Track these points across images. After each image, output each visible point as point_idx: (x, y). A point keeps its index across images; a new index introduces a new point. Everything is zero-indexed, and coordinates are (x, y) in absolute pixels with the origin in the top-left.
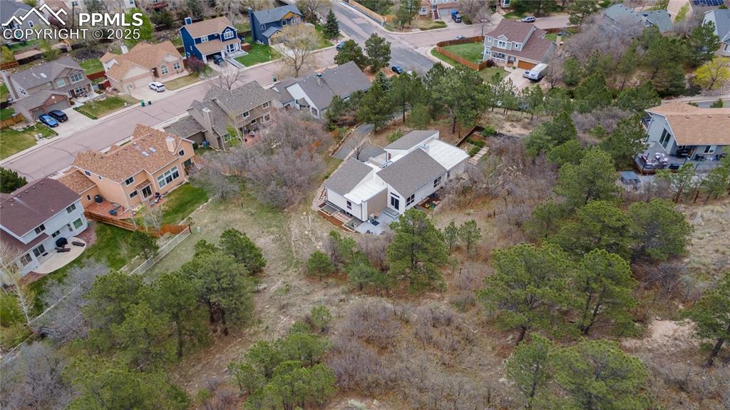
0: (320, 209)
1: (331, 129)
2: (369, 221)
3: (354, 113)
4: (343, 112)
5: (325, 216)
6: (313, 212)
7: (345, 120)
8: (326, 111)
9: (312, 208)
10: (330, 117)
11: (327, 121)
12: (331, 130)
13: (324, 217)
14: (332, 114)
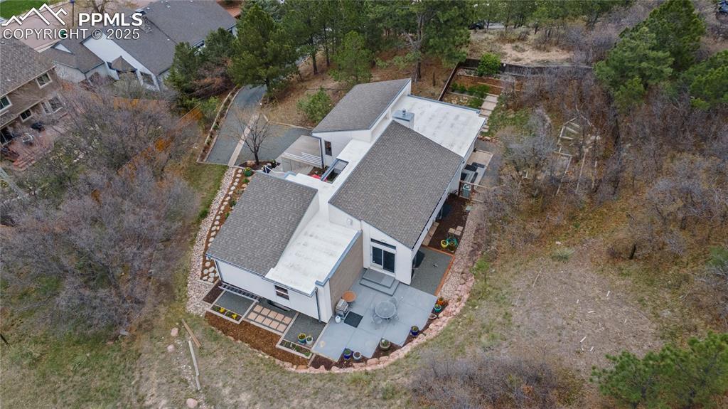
0: (208, 308)
1: (185, 106)
2: (338, 319)
3: (221, 70)
4: (201, 71)
5: (226, 328)
6: (195, 321)
7: (210, 85)
8: (167, 75)
9: (190, 308)
10: (179, 84)
11: (175, 92)
12: (188, 108)
13: (225, 332)
14: (180, 77)
